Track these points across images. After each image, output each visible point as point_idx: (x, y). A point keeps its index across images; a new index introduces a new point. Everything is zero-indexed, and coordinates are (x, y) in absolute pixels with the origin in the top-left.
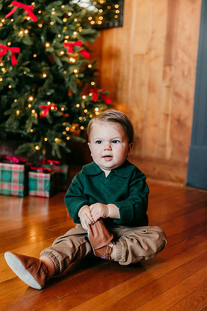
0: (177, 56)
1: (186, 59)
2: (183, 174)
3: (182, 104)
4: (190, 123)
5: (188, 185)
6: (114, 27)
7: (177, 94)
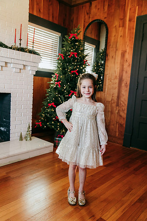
0: (121, 104)
1: (124, 105)
2: (122, 142)
3: (122, 119)
4: (124, 126)
5: (123, 146)
6: (100, 91)
7: (121, 116)
